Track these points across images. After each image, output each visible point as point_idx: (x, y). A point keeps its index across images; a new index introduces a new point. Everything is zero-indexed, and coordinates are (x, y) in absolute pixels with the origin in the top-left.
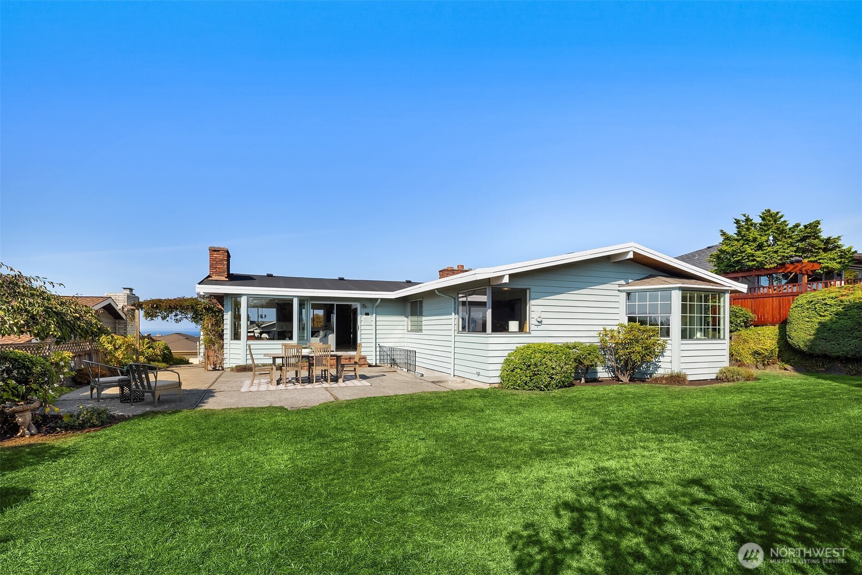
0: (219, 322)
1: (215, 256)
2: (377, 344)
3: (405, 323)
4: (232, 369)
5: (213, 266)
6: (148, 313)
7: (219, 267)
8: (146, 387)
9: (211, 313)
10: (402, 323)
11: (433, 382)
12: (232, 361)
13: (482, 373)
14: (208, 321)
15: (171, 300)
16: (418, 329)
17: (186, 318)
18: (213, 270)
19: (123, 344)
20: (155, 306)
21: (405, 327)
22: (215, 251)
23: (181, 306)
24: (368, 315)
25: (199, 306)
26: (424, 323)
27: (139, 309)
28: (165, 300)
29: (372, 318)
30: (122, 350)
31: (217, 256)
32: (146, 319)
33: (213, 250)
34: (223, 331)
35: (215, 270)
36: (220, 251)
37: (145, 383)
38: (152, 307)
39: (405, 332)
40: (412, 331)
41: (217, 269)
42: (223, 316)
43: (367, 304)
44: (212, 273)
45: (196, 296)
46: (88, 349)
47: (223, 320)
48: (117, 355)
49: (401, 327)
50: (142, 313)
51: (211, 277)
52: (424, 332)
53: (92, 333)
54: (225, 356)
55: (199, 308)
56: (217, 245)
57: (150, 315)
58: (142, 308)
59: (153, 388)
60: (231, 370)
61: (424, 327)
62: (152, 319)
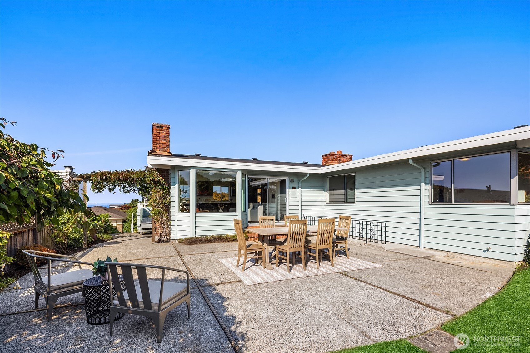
0: (166, 195)
1: (159, 132)
2: (302, 214)
3: (324, 196)
4: (181, 241)
5: (156, 142)
6: (96, 186)
7: (162, 142)
8: (141, 304)
9: (158, 186)
10: (321, 196)
11: (424, 258)
12: (179, 233)
13: (493, 248)
14: (156, 194)
15: (119, 173)
16: (349, 200)
17: (134, 191)
18: (157, 146)
19: (72, 218)
20: (104, 177)
21: (325, 200)
22: (158, 127)
23: (130, 178)
24: (295, 189)
25: (147, 179)
26: (356, 195)
27: (86, 182)
28: (114, 172)
29: (298, 191)
30: (71, 224)
31: (160, 132)
32: (94, 191)
33: (157, 127)
34: (170, 203)
35: (159, 146)
36: (163, 127)
37: (140, 297)
38: (101, 179)
39: (324, 204)
40: (330, 202)
41: (161, 145)
42: (169, 189)
43: (295, 179)
44: (156, 148)
45: (143, 169)
46: (32, 224)
47: (170, 193)
48: (65, 229)
49: (320, 200)
50: (89, 185)
51: (155, 151)
52: (357, 204)
53: (39, 206)
54: (172, 228)
55: (148, 180)
56: (160, 122)
57: (98, 188)
58: (90, 180)
59: (155, 307)
60: (179, 242)
61: (356, 199)
62: (99, 191)
